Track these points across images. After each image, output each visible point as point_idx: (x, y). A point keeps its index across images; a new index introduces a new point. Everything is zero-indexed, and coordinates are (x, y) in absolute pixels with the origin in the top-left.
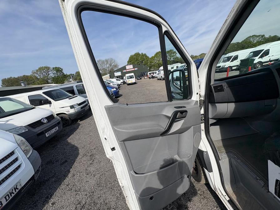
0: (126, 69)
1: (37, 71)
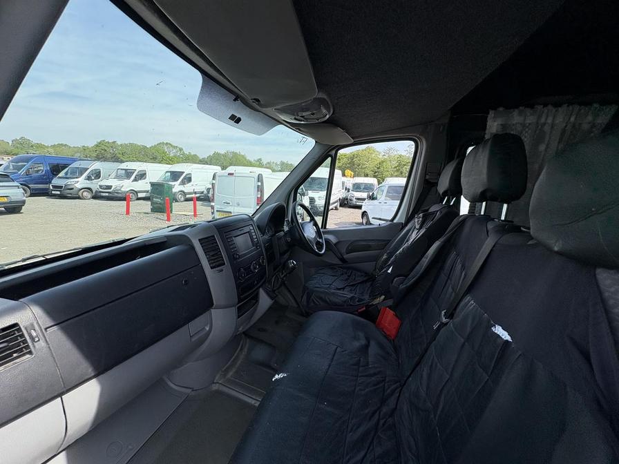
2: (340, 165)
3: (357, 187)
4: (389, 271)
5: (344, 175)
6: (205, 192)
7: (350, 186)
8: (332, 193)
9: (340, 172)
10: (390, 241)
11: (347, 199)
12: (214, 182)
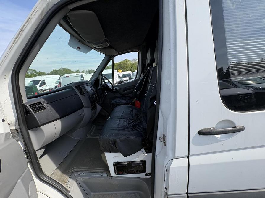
2: (115, 68)
3: (124, 76)
4: (136, 90)
5: (118, 72)
6: (54, 88)
7: (121, 76)
8: (115, 79)
9: (116, 70)
10: (135, 85)
11: (121, 81)
12: (60, 81)
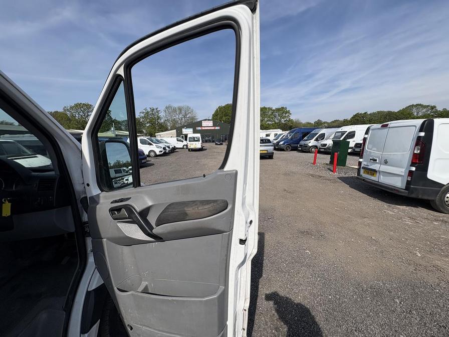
0: (201, 126)
1: (72, 108)
12: (366, 136)
